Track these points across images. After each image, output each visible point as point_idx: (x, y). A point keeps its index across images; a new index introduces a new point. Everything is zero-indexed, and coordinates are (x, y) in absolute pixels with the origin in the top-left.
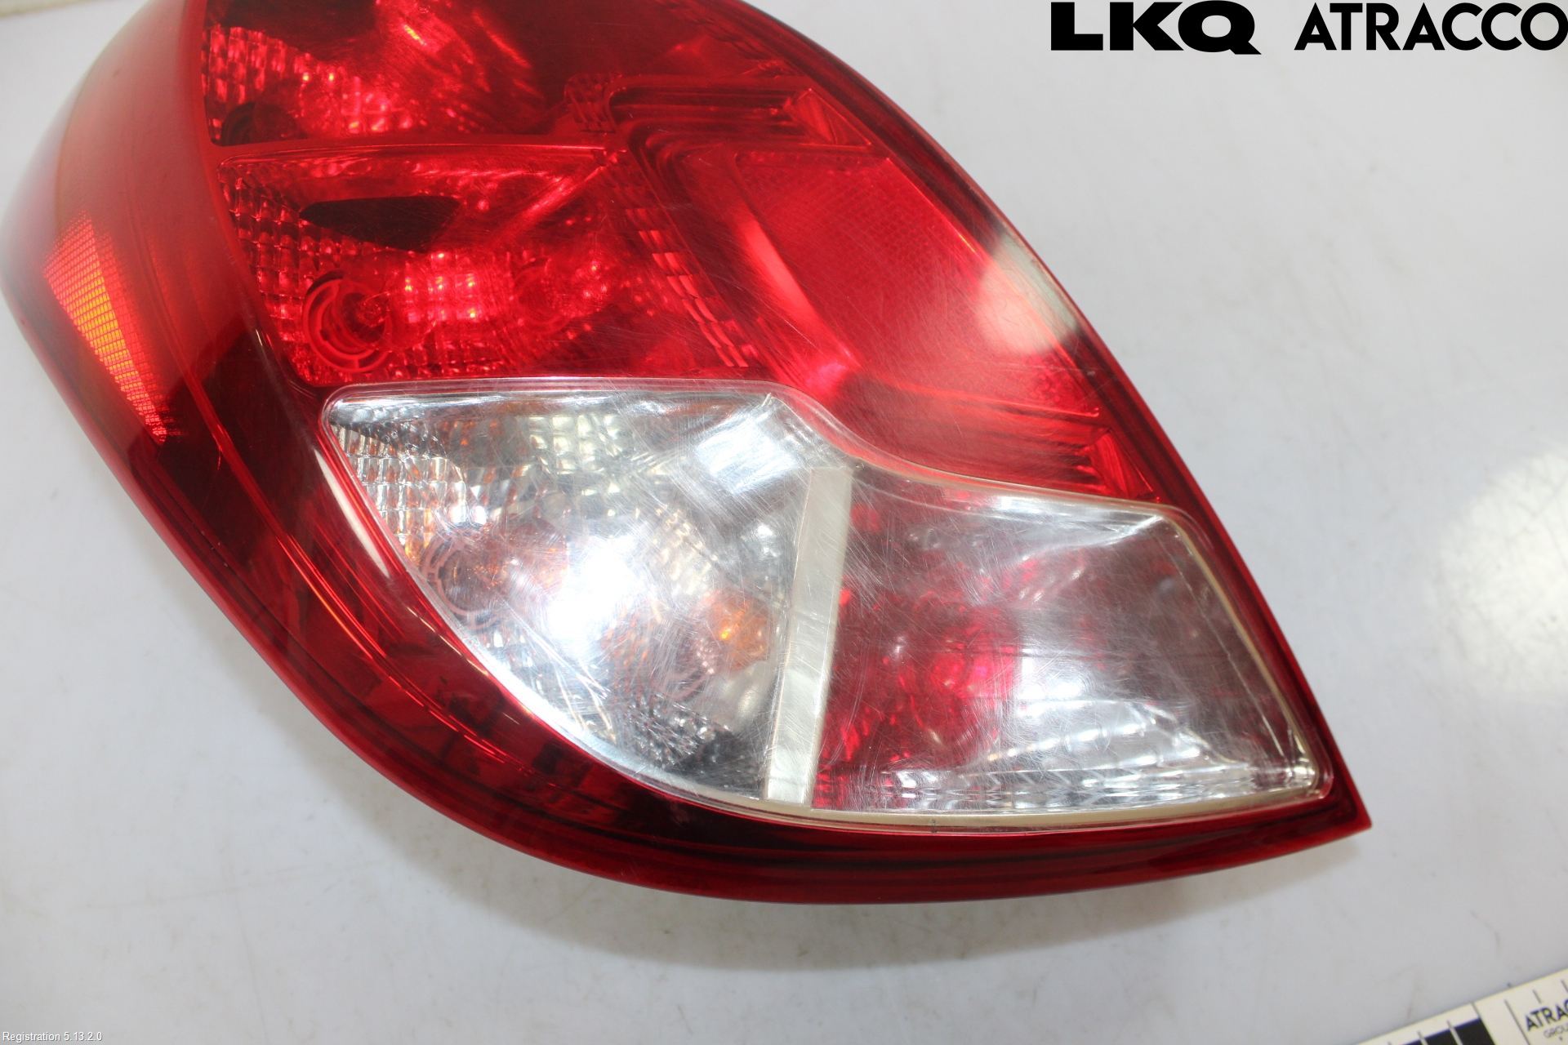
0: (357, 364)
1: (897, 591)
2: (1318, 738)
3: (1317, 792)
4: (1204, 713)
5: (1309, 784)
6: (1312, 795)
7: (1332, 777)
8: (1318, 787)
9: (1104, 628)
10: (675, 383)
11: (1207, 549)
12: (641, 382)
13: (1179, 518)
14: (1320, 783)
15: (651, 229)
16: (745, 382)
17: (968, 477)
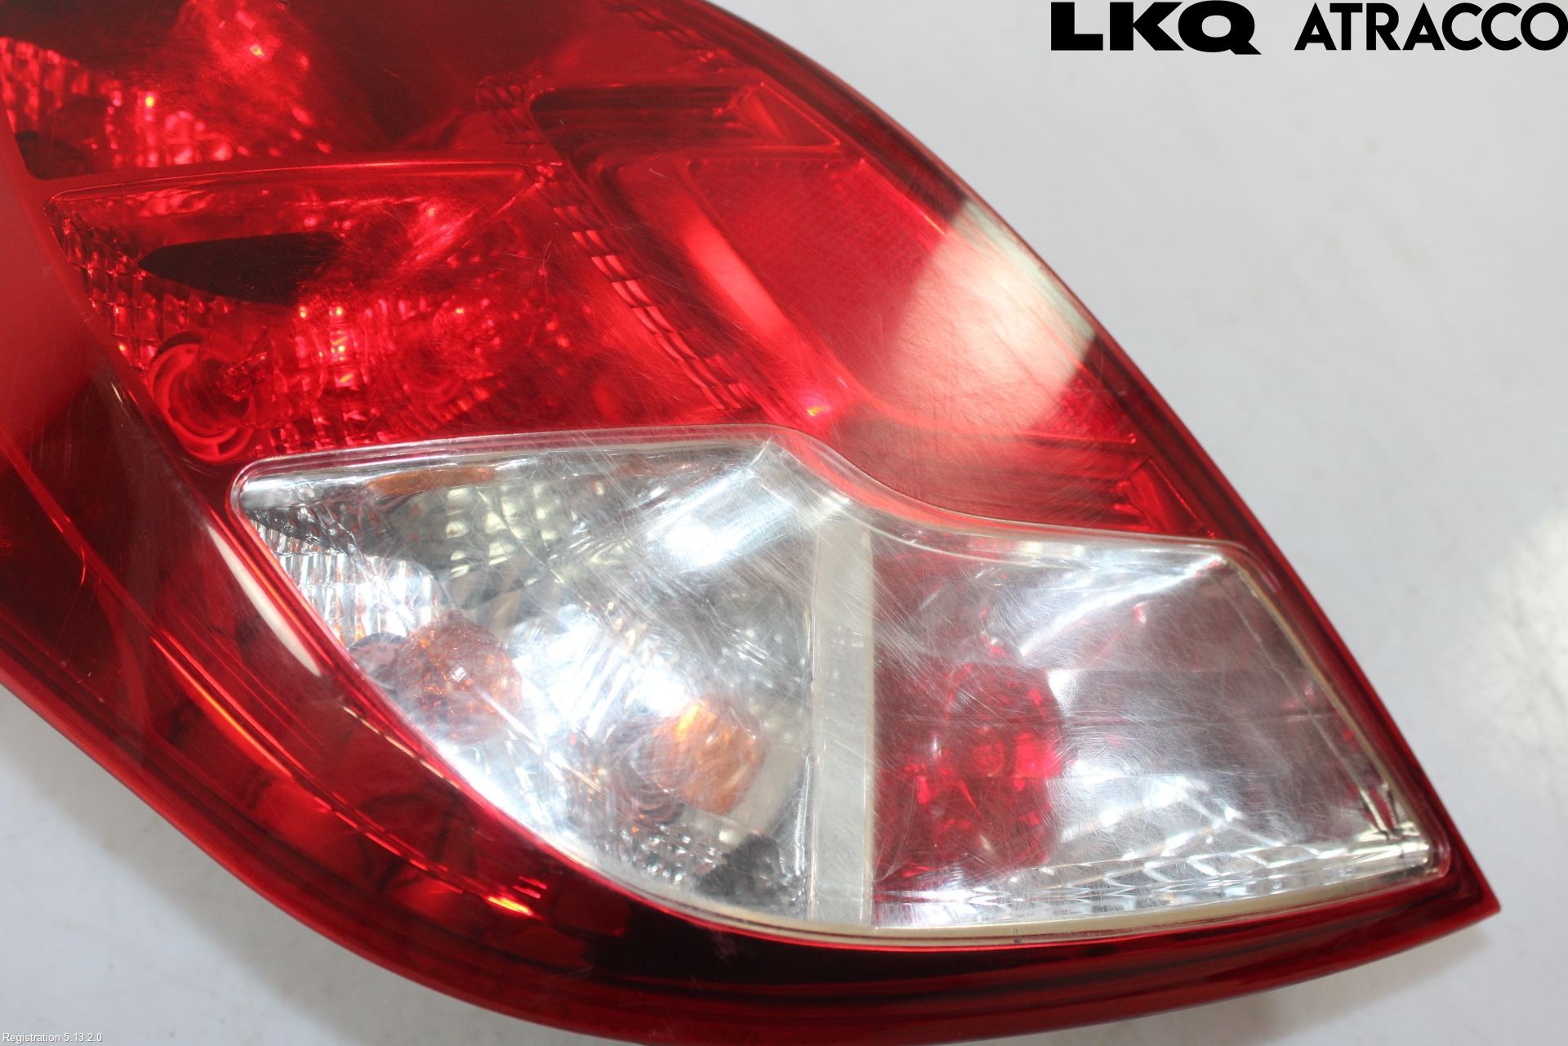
0: (216, 449)
1: (943, 658)
2: (1427, 807)
3: (1435, 870)
4: (1299, 781)
5: (1425, 860)
6: (1430, 874)
7: (1449, 849)
8: (1434, 866)
9: (1176, 687)
10: (660, 432)
11: (1274, 590)
12: (621, 434)
13: (1239, 554)
14: (1435, 859)
15: (606, 254)
16: (739, 425)
17: (1004, 521)
